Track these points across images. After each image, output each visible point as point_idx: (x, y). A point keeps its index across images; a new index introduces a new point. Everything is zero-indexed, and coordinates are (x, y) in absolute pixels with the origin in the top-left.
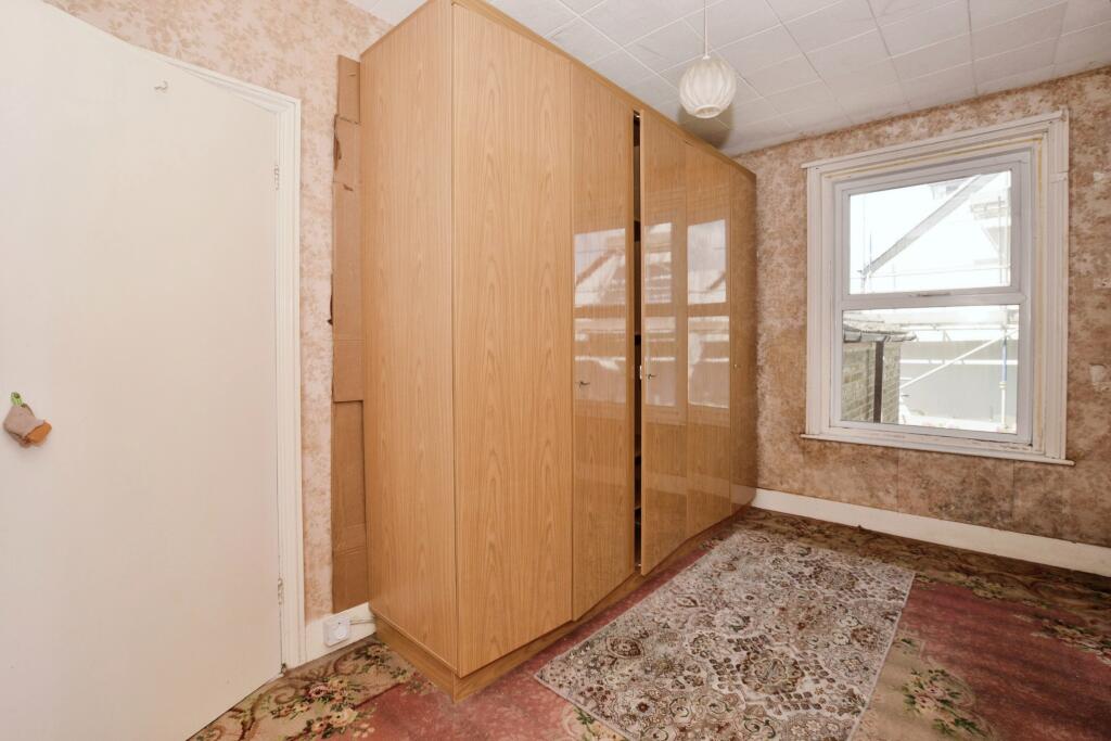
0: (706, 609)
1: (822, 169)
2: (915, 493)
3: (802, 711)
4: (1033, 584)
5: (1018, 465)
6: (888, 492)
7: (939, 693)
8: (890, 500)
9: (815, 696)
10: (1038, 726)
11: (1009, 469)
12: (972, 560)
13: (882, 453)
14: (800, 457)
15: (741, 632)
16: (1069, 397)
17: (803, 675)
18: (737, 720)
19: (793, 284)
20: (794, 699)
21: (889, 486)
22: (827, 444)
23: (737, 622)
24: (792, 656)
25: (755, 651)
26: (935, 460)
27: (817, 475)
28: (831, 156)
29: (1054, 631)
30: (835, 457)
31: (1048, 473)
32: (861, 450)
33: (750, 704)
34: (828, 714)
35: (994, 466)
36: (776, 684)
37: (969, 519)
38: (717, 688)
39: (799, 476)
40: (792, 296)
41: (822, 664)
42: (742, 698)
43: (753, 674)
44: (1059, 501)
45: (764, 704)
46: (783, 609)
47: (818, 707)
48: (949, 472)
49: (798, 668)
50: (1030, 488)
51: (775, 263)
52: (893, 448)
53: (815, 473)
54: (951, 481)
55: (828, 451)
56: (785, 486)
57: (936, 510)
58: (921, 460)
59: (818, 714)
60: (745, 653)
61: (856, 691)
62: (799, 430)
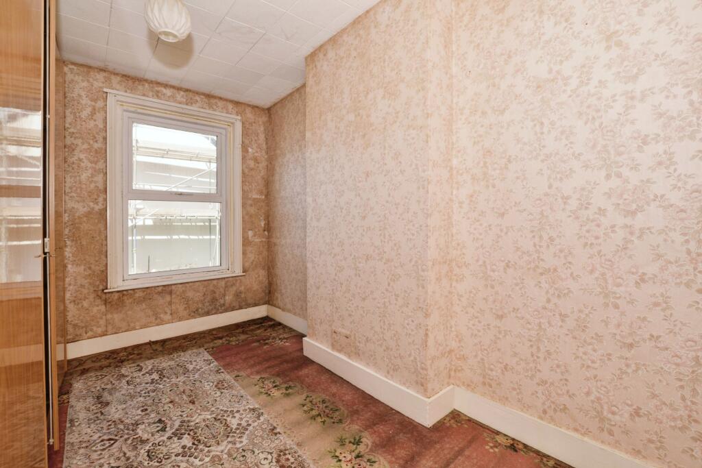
0: (126, 436)
1: (119, 98)
2: (181, 308)
3: (247, 432)
4: (243, 331)
5: (226, 280)
6: (166, 313)
7: (271, 386)
8: (168, 317)
9: (242, 422)
10: (300, 373)
11: (223, 283)
12: (214, 332)
13: (162, 290)
14: (103, 308)
15: (167, 429)
16: (243, 245)
17: (226, 420)
18: (232, 463)
19: (92, 176)
20: (238, 431)
21: (166, 309)
22: (125, 292)
23: (158, 427)
24: (209, 417)
25: (190, 430)
26: (190, 287)
27: (117, 317)
28: (126, 92)
29: (267, 343)
30: (130, 300)
31: (236, 280)
32: (149, 291)
33: (226, 451)
34: (256, 424)
35: (218, 283)
36: (222, 434)
37: (208, 313)
38: (201, 463)
39: (102, 322)
40: (92, 186)
41: (225, 409)
42: (218, 453)
43: (206, 440)
44: (241, 293)
45: (230, 446)
46: (171, 402)
47: (249, 425)
48: (198, 291)
49: (219, 419)
50: (231, 289)
51: (76, 158)
52: (168, 285)
53: (116, 316)
54: (197, 296)
55: (125, 298)
56: (90, 334)
57: (193, 314)
58: (184, 289)
59: (253, 427)
60: (186, 436)
61: (252, 407)
62: (101, 287)
